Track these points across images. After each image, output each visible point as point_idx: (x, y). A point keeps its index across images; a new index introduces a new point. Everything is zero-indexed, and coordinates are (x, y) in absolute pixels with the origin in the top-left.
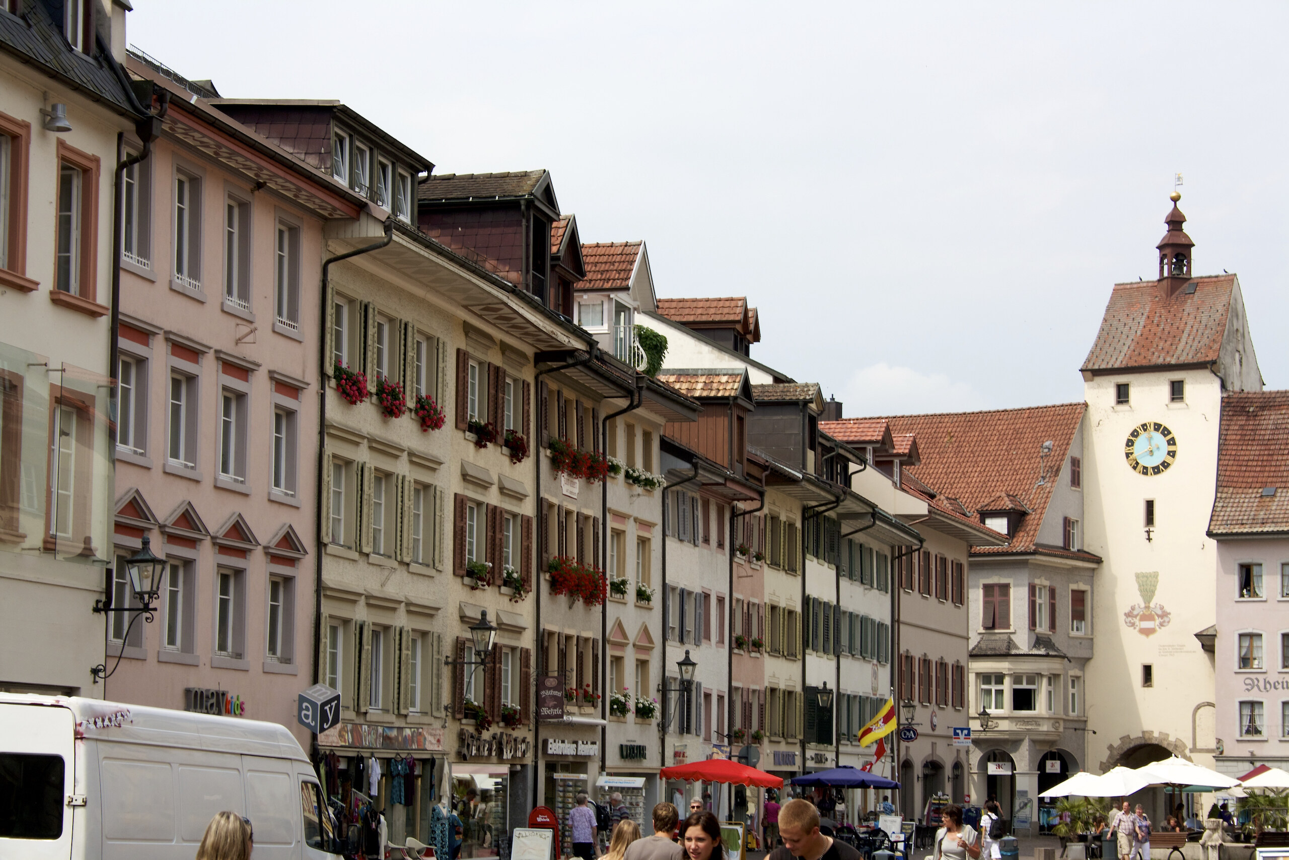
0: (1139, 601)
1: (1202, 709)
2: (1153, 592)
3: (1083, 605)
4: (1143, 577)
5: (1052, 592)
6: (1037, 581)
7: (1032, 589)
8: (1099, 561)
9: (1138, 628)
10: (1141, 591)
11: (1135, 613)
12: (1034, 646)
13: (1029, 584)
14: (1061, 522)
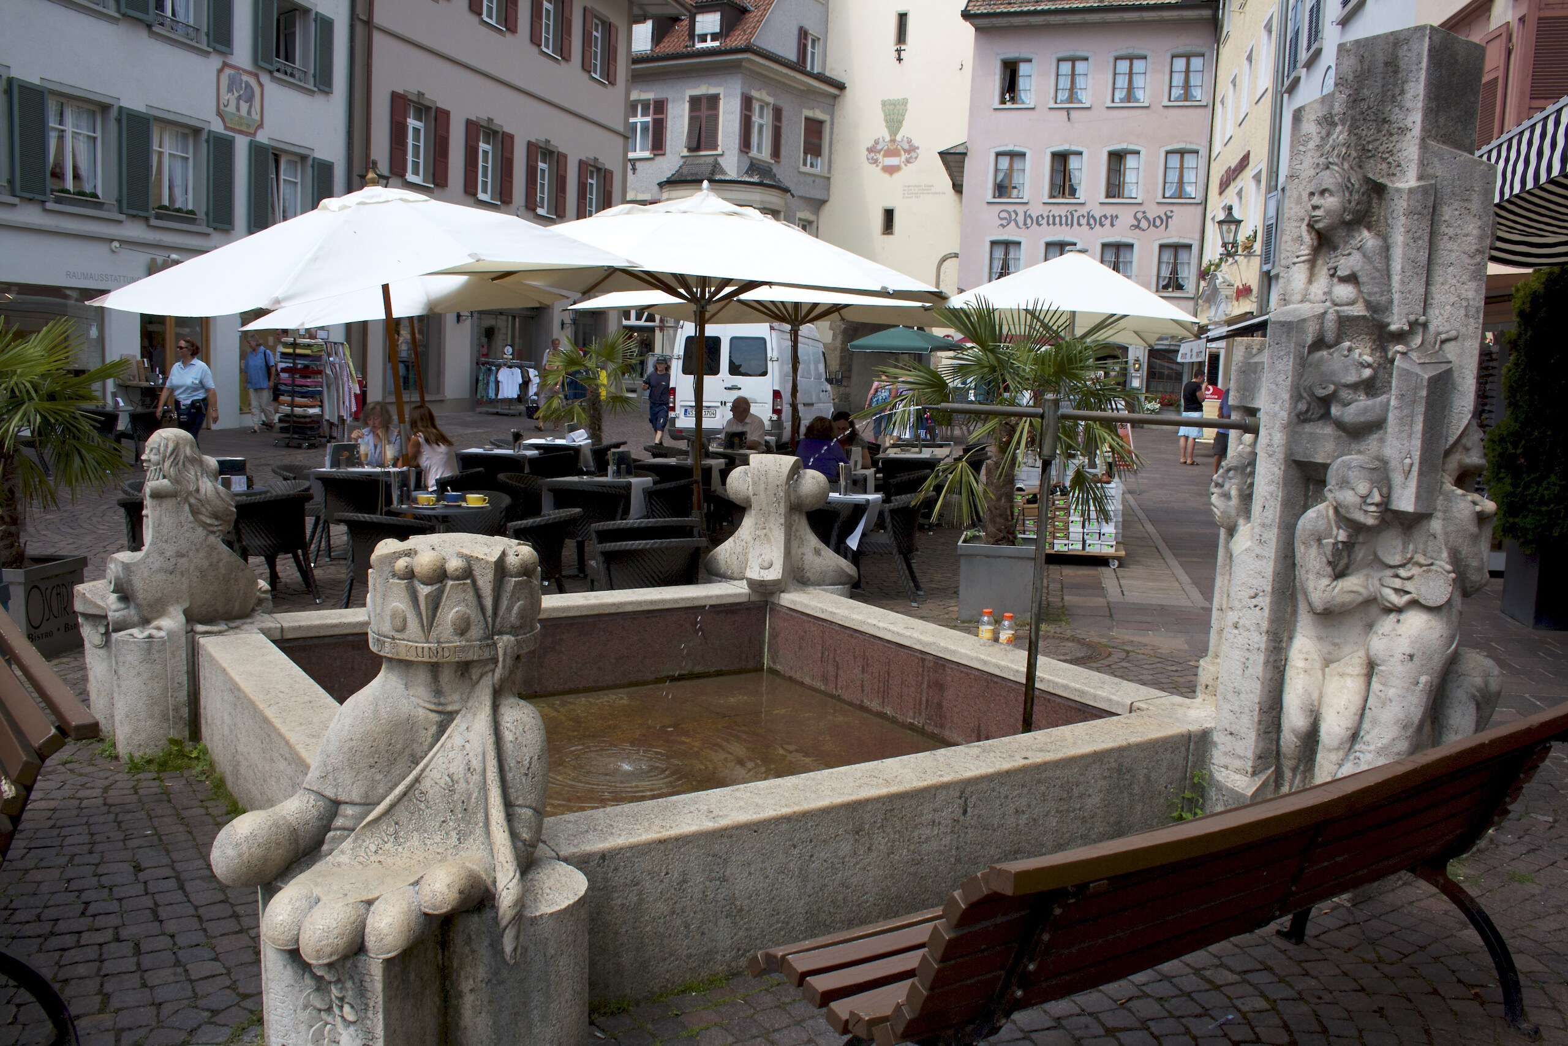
0: (883, 133)
1: (949, 261)
2: (900, 123)
3: (820, 138)
4: (890, 104)
5: (778, 113)
6: (754, 93)
7: (747, 103)
8: (841, 87)
9: (881, 166)
10: (886, 121)
11: (879, 147)
12: (747, 172)
13: (743, 94)
14: (795, 32)
